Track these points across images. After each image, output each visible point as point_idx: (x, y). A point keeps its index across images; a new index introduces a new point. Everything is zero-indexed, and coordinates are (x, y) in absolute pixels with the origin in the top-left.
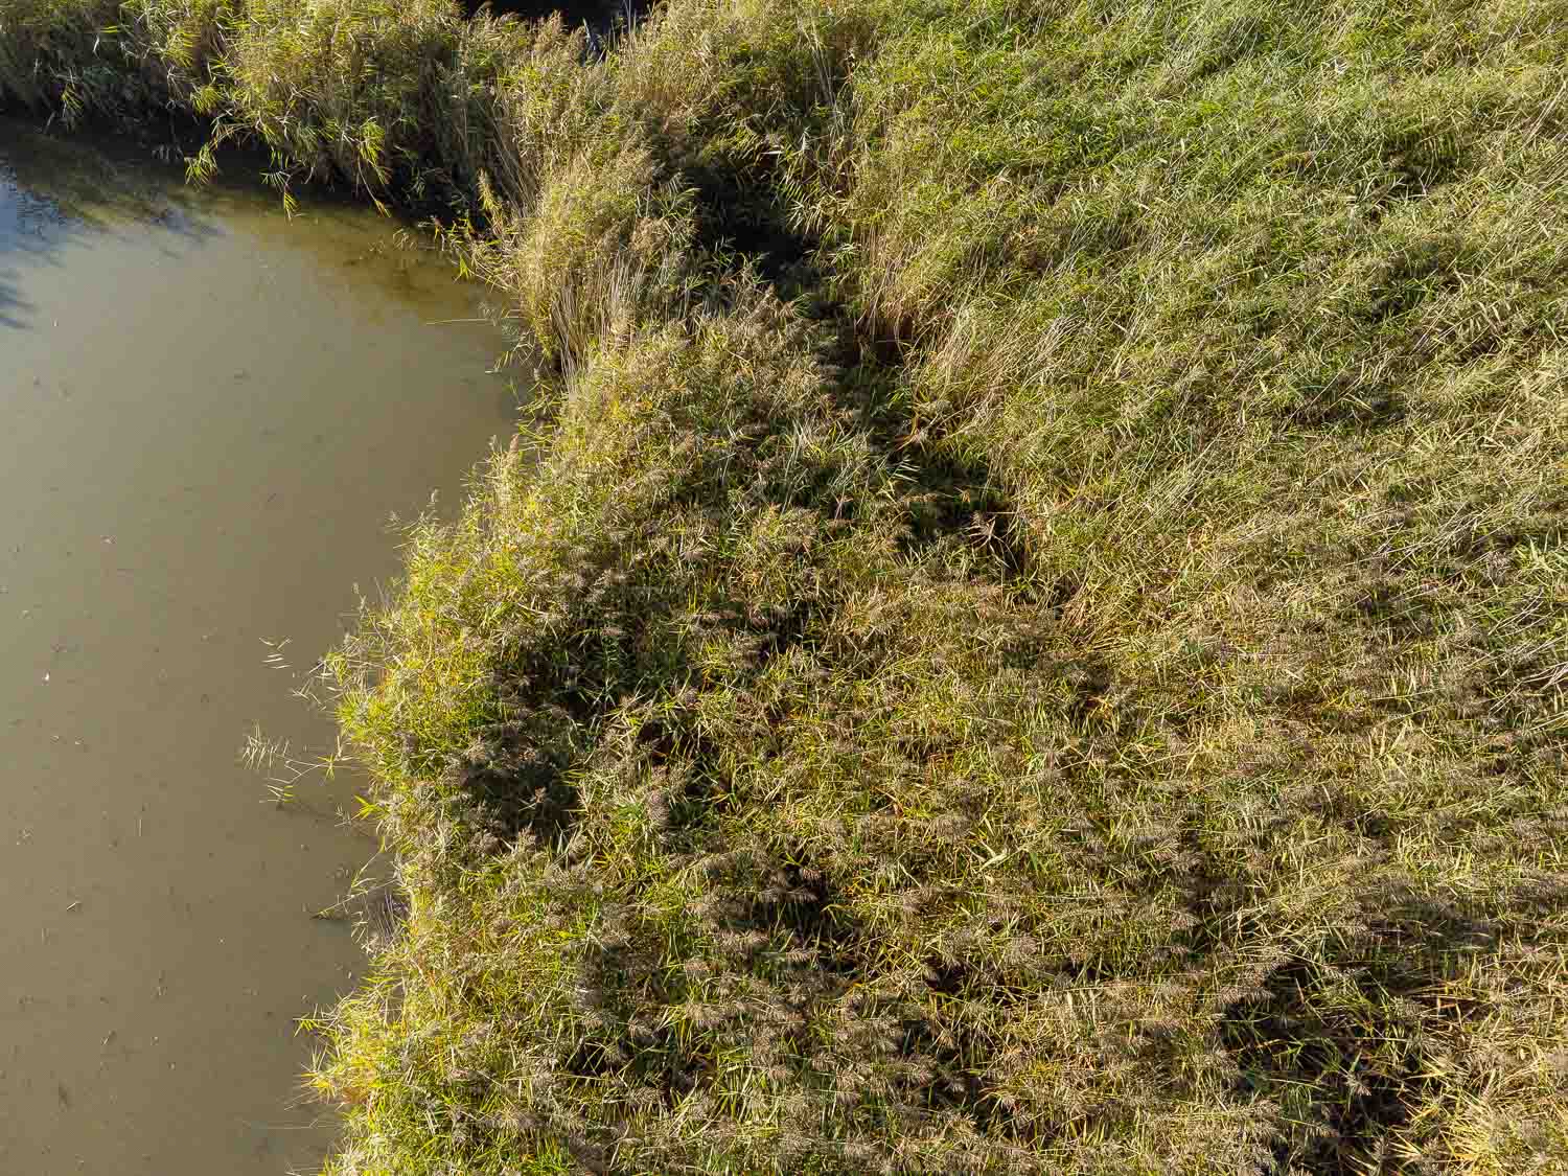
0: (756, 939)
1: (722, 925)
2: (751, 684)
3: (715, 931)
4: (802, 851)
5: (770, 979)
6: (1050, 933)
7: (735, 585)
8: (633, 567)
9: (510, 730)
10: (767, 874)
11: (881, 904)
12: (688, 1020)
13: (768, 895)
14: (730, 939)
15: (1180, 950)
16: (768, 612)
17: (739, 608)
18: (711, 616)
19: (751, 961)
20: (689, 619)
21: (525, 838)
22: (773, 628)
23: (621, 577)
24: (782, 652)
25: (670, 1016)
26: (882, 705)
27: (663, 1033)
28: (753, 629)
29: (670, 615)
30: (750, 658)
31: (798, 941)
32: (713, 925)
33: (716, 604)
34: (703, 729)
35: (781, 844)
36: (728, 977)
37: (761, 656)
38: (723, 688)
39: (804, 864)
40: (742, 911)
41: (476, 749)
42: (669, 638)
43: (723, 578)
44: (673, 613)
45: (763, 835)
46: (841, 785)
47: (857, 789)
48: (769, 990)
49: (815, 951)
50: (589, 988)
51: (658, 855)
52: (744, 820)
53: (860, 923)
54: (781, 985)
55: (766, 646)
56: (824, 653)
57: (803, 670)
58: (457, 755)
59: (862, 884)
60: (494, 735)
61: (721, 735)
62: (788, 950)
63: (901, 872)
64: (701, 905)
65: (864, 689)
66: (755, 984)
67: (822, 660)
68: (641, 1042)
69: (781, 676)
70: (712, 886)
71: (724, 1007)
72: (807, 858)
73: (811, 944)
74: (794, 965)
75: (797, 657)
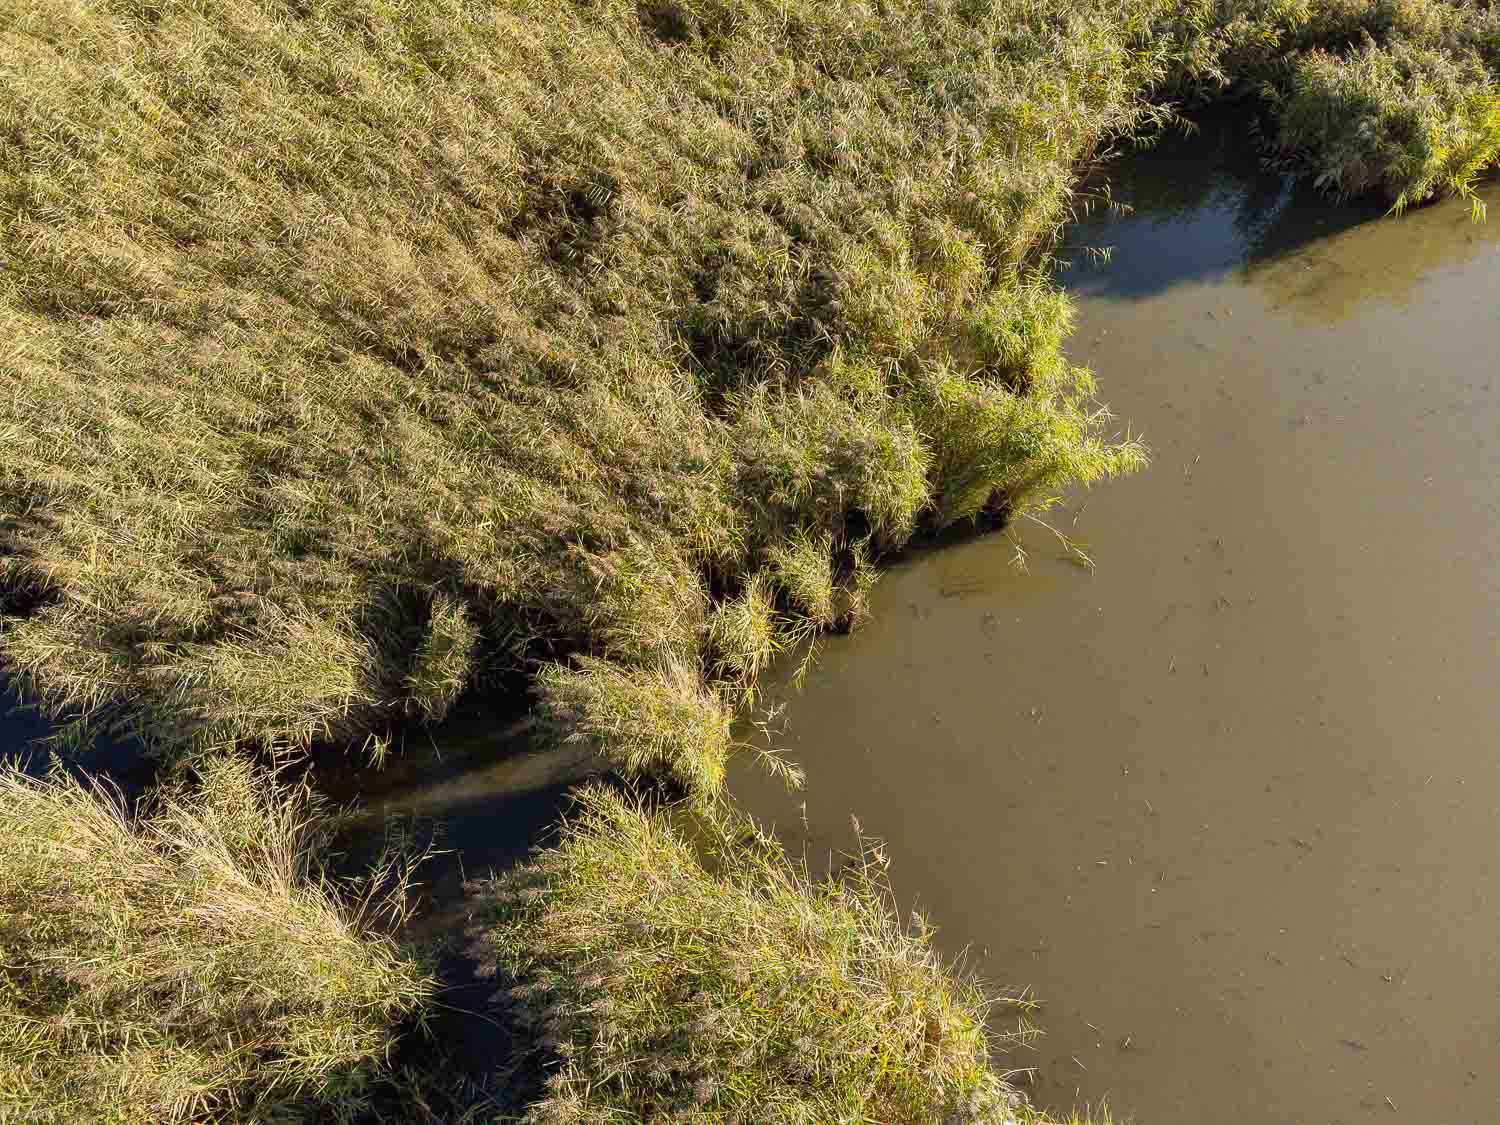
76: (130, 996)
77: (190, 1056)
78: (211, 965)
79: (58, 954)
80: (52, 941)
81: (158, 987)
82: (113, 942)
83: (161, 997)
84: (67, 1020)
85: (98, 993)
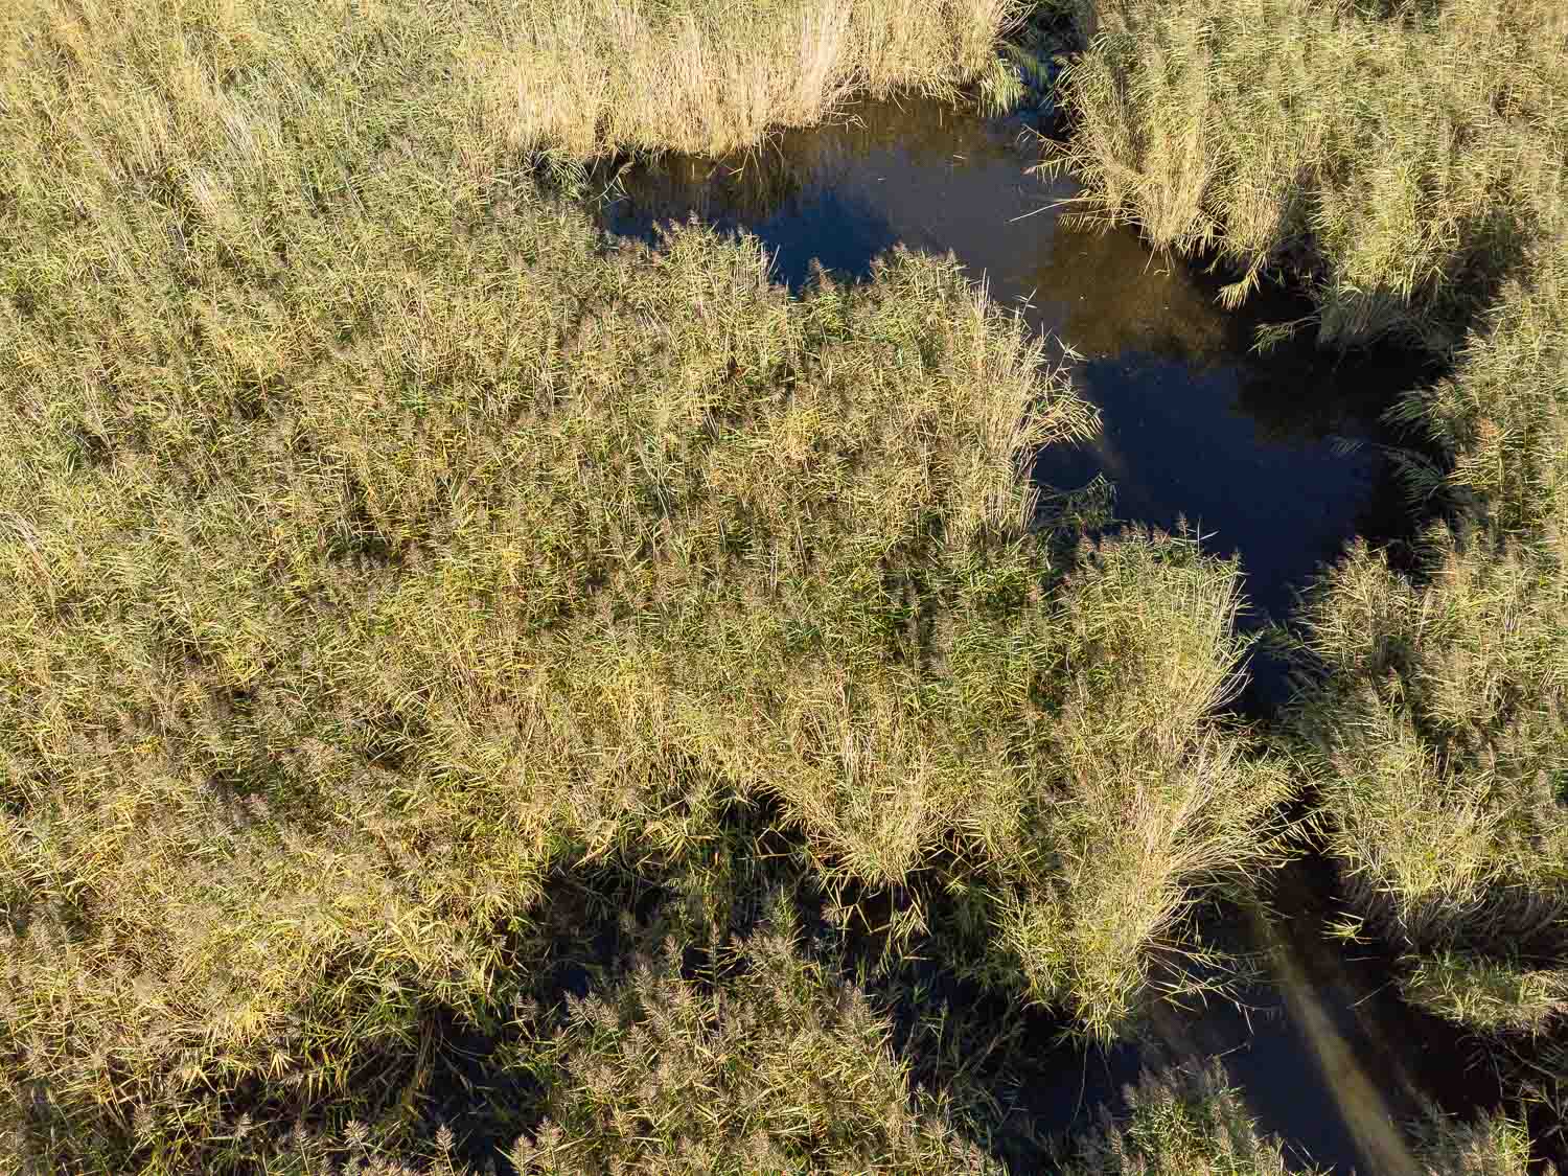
76: (1056, 759)
77: (1013, 822)
78: (1093, 819)
79: (1083, 693)
80: (1093, 684)
81: (1068, 780)
82: (1100, 731)
83: (1059, 785)
84: (1031, 716)
85: (1055, 733)
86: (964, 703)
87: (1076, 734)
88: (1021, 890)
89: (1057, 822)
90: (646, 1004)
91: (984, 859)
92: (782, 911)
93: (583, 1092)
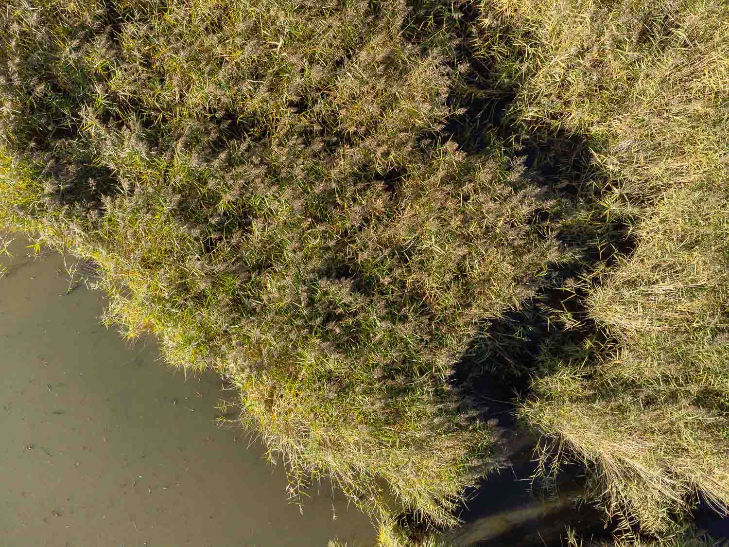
0: (224, 155)
1: (208, 161)
2: (123, 59)
3: (208, 166)
4: (210, 108)
5: (242, 163)
6: (321, 55)
7: (69, 17)
8: (17, 51)
9: (52, 168)
10: (206, 128)
11: (255, 101)
12: (229, 202)
13: (213, 135)
14: (216, 163)
15: (370, 18)
16: (97, 17)
17: (83, 27)
18: (75, 43)
19: (231, 163)
20: (68, 53)
21: (106, 201)
22: (106, 24)
23: (17, 60)
24: (121, 32)
25: (221, 207)
26: (183, 19)
27: (225, 214)
28: (98, 32)
29: (59, 59)
30: (111, 47)
31: (240, 141)
32: (205, 164)
33: (72, 35)
34: (125, 96)
35: (200, 112)
36: (228, 176)
37: (114, 42)
38: (114, 72)
39: (215, 112)
40: (210, 150)
41: (48, 187)
42: (68, 69)
43: (61, 19)
44: (58, 56)
45: (190, 116)
46: (200, 68)
47: (207, 65)
48: (245, 167)
49: (248, 139)
50: (185, 225)
51: (159, 160)
52: (178, 116)
53: (254, 113)
54: (248, 162)
55: (112, 35)
56: (137, 16)
57: (138, 33)
58: (44, 196)
59: (242, 100)
60: (48, 175)
61: (135, 93)
62: (239, 147)
63: (251, 82)
64: (194, 162)
65: (169, 17)
66: (239, 170)
67: (140, 20)
68: (221, 223)
69: (131, 43)
70: (191, 152)
71: (237, 187)
72: (214, 109)
73: (245, 138)
74: (246, 151)
75: (129, 29)
76: (666, 401)
77: (627, 375)
78: (632, 418)
79: (711, 420)
80: (717, 426)
81: (652, 407)
82: (686, 426)
83: (649, 402)
86: (698, 352)
87: (683, 412)
88: (588, 377)
89: (629, 399)
90: (521, 193)
91: (604, 359)
92: (570, 256)
93: (480, 168)
